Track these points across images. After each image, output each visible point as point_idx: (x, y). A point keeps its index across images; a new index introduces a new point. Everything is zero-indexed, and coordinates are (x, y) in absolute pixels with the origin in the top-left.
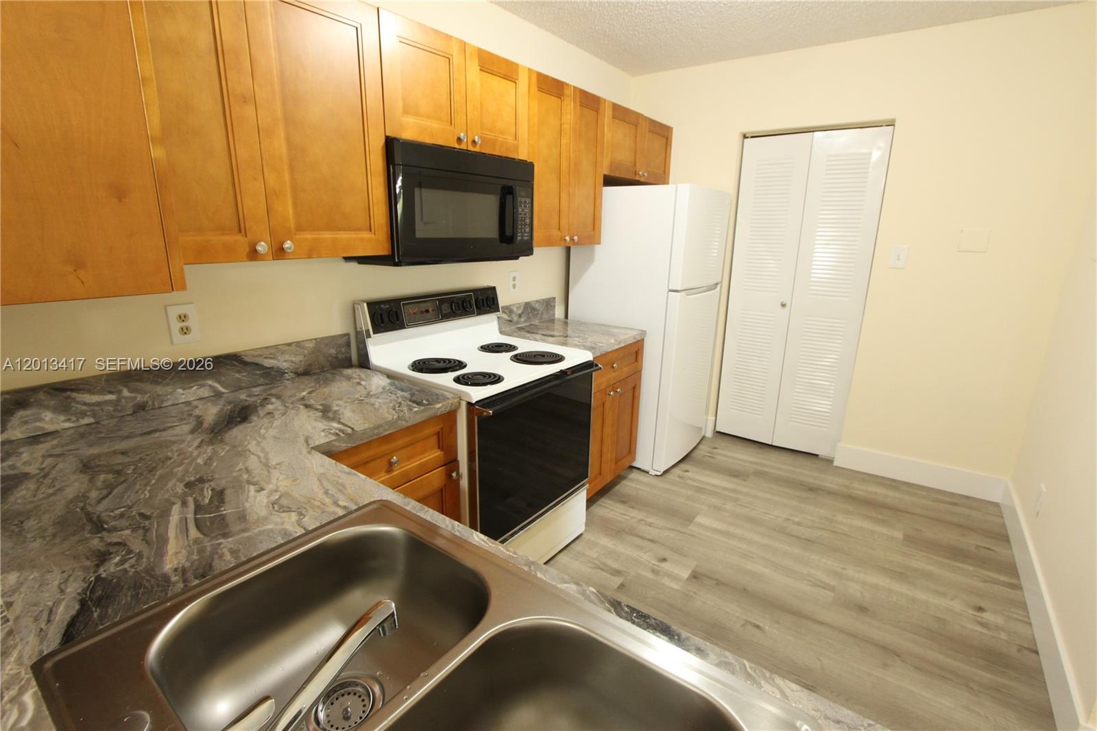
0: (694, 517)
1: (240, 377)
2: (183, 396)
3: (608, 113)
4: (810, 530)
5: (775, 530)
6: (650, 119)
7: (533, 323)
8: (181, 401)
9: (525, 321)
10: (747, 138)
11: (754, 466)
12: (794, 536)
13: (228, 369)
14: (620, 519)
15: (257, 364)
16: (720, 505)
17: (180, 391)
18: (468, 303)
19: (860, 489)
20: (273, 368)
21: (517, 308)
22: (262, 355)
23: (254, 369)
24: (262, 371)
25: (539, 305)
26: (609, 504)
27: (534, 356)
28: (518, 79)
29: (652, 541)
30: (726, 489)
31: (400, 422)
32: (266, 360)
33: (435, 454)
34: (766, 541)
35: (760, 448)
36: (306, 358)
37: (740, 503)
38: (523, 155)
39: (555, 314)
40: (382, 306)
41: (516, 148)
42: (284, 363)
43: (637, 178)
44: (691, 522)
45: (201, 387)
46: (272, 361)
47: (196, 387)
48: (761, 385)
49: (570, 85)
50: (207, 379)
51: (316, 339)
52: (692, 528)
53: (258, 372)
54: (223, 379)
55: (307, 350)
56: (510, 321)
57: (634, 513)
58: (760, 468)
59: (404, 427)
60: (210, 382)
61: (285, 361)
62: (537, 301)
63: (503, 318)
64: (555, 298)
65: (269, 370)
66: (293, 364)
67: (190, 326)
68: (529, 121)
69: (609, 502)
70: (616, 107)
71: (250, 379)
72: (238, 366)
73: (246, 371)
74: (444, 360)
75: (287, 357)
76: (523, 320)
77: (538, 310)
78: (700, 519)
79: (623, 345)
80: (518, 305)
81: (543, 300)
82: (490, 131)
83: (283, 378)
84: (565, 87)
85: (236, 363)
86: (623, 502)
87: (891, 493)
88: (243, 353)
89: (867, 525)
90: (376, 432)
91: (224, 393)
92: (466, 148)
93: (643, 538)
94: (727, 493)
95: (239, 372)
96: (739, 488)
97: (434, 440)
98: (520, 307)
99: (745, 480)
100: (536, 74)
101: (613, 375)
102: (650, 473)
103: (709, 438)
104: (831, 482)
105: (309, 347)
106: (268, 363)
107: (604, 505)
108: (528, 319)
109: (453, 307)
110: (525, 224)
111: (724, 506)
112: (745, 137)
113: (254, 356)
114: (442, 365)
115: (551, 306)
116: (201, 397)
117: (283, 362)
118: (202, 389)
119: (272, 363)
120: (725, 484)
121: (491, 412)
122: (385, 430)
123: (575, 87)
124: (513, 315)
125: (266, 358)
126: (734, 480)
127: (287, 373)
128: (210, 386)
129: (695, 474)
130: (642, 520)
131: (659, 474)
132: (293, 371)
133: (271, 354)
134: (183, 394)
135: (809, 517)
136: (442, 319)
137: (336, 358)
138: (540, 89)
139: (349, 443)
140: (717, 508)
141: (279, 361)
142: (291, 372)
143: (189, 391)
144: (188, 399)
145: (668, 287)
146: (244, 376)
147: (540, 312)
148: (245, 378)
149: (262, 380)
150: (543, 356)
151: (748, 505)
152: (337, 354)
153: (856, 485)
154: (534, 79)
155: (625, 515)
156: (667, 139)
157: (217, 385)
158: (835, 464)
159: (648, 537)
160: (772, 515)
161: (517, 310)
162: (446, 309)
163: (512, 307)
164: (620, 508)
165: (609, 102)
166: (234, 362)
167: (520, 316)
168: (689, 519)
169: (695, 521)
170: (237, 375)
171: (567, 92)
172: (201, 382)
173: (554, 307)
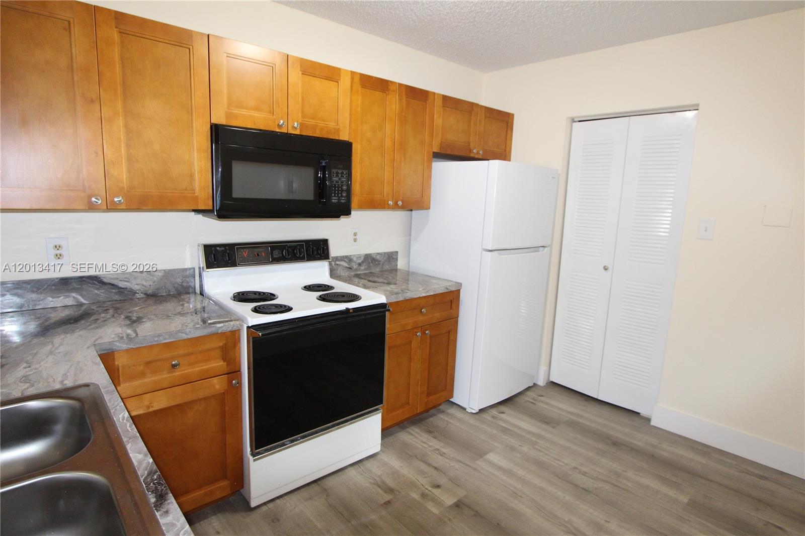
0: (486, 454)
1: (98, 293)
2: (52, 303)
3: (438, 103)
4: (592, 481)
5: (557, 476)
6: (486, 107)
7: (373, 271)
8: (50, 306)
9: (365, 269)
10: (576, 122)
11: (569, 416)
12: (572, 483)
13: (90, 287)
14: (420, 446)
15: (113, 285)
16: (517, 446)
17: (50, 299)
18: (298, 250)
19: (667, 450)
20: (126, 288)
21: (357, 258)
22: (117, 279)
23: (111, 288)
24: (117, 290)
25: (380, 257)
26: (417, 432)
27: (337, 296)
28: (340, 80)
29: (436, 468)
30: (530, 433)
31: (180, 334)
32: (121, 282)
33: (218, 364)
34: (544, 485)
35: (586, 400)
36: (155, 284)
37: (537, 447)
38: (344, 136)
39: (397, 265)
40: (218, 248)
41: (338, 131)
42: (136, 286)
43: (472, 155)
44: (481, 457)
45: (66, 298)
46: (125, 283)
47: (62, 297)
48: (588, 341)
49: (396, 83)
50: (72, 292)
51: (164, 270)
52: (480, 463)
53: (114, 291)
54: (85, 293)
55: (156, 277)
56: (350, 268)
57: (434, 443)
58: (574, 418)
59: (184, 338)
60: (74, 295)
61: (137, 284)
62: (379, 254)
63: (342, 265)
64: (397, 252)
65: (122, 290)
66: (143, 287)
67: (63, 253)
68: (351, 111)
69: (417, 430)
70: (445, 98)
71: (107, 296)
72: (97, 285)
73: (104, 289)
74: (259, 293)
75: (139, 281)
76: (362, 268)
77: (380, 261)
78: (492, 457)
79: (432, 294)
80: (358, 256)
81: (385, 253)
82: (312, 118)
83: (135, 297)
84: (390, 84)
85: (97, 283)
86: (429, 432)
87: (698, 458)
88: (102, 276)
89: (655, 484)
90: (156, 339)
91: (85, 304)
92: (286, 132)
93: (429, 465)
94: (529, 436)
95: (98, 289)
96: (543, 433)
97: (218, 353)
98: (360, 257)
99: (553, 428)
100: (359, 76)
101: (421, 318)
102: (467, 410)
103: (541, 386)
104: (639, 439)
105: (158, 275)
106: (122, 284)
107: (412, 432)
108: (369, 267)
109: (284, 253)
110: (342, 190)
111: (520, 448)
112: (573, 121)
113: (112, 279)
114: (257, 296)
115: (393, 259)
116: (66, 305)
117: (135, 284)
118: (67, 299)
119: (126, 285)
120: (533, 429)
121: (260, 334)
122: (165, 339)
123: (400, 84)
124: (353, 264)
125: (121, 281)
126: (544, 426)
127: (138, 293)
128: (74, 297)
129: (510, 417)
130: (437, 450)
131: (474, 412)
132: (144, 292)
133: (127, 278)
134: (52, 301)
135: (598, 469)
136: (272, 262)
137: (182, 285)
138: (364, 86)
139: (130, 345)
140: (512, 449)
141: (131, 284)
142: (142, 293)
143: (57, 299)
144: (55, 306)
145: (482, 246)
146: (103, 293)
147: (382, 263)
148: (102, 294)
149: (117, 297)
150: (344, 296)
151: (543, 450)
152: (183, 282)
153: (665, 446)
154: (357, 79)
155: (425, 443)
156: (507, 123)
157: (79, 297)
158: (652, 423)
159: (434, 465)
160: (563, 462)
161: (357, 260)
162: (276, 254)
163: (351, 257)
164: (425, 436)
165: (439, 94)
166: (95, 282)
167: (360, 264)
168: (480, 454)
169: (485, 457)
170: (96, 291)
171: (391, 87)
172: (66, 294)
173: (397, 259)
